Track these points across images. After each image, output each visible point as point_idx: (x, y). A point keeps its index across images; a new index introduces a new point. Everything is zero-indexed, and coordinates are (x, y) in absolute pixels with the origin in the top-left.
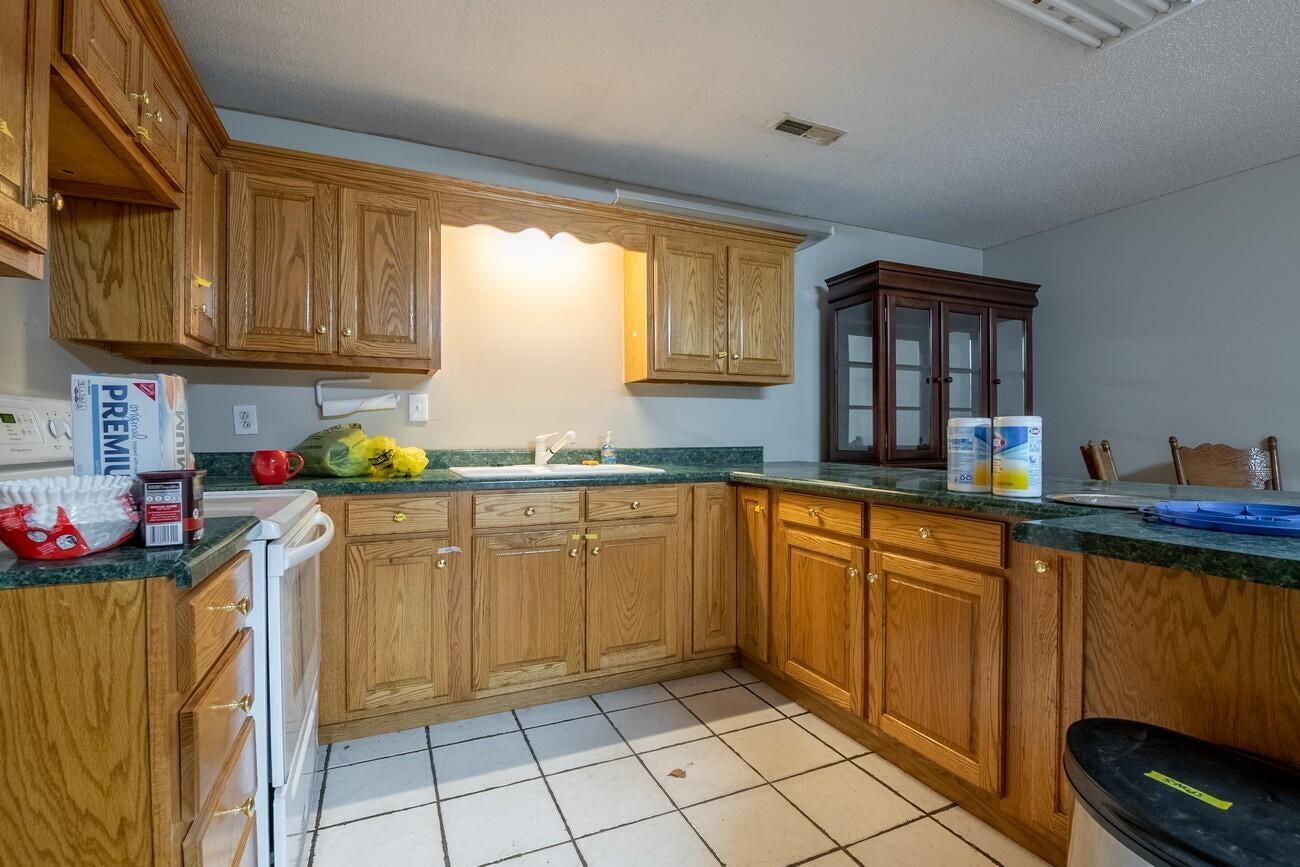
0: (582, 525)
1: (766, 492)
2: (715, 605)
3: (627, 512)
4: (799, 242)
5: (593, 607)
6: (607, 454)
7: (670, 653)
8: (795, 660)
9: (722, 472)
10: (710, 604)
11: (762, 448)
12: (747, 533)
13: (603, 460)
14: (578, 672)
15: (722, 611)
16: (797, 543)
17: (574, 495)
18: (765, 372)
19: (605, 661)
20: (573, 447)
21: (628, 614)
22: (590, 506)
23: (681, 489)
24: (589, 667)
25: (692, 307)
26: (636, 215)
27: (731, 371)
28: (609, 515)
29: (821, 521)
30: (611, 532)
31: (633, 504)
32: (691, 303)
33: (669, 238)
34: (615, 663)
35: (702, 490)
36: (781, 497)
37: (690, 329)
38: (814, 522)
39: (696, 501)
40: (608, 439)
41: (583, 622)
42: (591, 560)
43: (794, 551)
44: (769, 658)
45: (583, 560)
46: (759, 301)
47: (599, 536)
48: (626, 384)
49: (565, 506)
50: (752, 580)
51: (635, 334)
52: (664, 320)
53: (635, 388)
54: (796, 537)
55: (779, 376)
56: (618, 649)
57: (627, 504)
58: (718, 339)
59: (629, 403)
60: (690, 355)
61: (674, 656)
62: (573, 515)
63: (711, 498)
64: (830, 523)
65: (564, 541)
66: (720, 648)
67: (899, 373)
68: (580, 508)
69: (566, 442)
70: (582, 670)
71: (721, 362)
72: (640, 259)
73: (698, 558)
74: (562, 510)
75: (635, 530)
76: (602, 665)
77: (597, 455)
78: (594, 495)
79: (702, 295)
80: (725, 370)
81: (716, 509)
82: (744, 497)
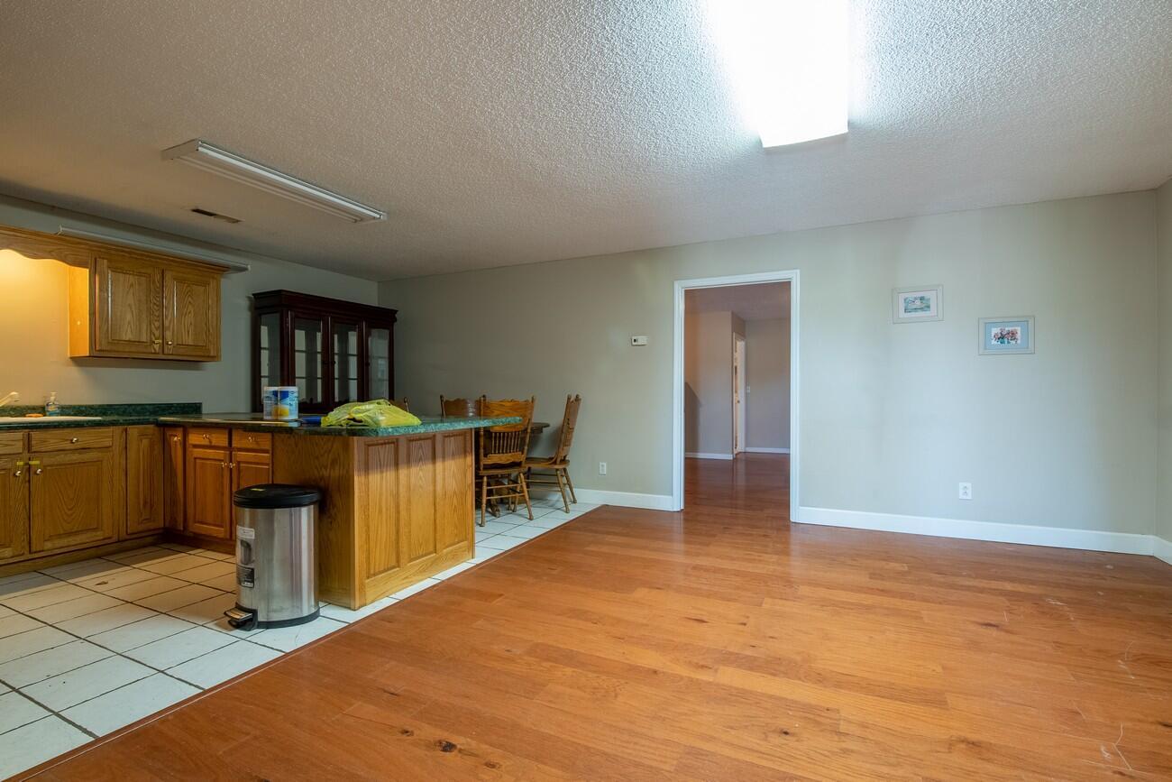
0: (26, 455)
1: (181, 429)
2: (145, 503)
3: (67, 445)
4: (224, 271)
5: (36, 510)
6: (51, 409)
7: (107, 535)
8: (199, 522)
9: (151, 418)
10: (142, 502)
11: (201, 404)
12: (171, 456)
13: (48, 413)
14: (23, 554)
15: (151, 507)
16: (199, 456)
17: (19, 435)
18: (194, 354)
19: (48, 545)
20: (18, 404)
21: (69, 512)
22: (33, 442)
23: (117, 430)
24: (34, 549)
25: (131, 308)
26: (79, 243)
27: (166, 351)
28: (50, 448)
29: (210, 442)
30: (53, 459)
31: (72, 440)
32: (129, 305)
33: (109, 261)
34: (57, 546)
35: (134, 431)
36: (191, 430)
37: (129, 323)
38: (206, 442)
39: (129, 438)
40: (52, 398)
41: (27, 521)
42: (34, 479)
43: (198, 461)
44: (184, 527)
45: (27, 479)
46: (190, 306)
47: (42, 462)
48: (71, 358)
49: (10, 443)
50: (174, 485)
51: (79, 323)
52: (105, 316)
53: (78, 361)
54: (198, 452)
55: (208, 356)
56: (59, 536)
57: (67, 440)
58: (154, 330)
59: (75, 372)
60: (129, 341)
61: (110, 538)
62: (18, 447)
63: (142, 435)
64: (214, 442)
65: (9, 466)
66: (150, 530)
67: (297, 354)
68: (23, 444)
69: (9, 400)
70: (27, 552)
71: (157, 347)
72: (84, 273)
73: (131, 473)
74: (7, 445)
75: (76, 457)
76: (46, 548)
77: (42, 410)
78: (35, 435)
79: (140, 301)
80: (161, 351)
81: (145, 442)
82: (169, 433)
